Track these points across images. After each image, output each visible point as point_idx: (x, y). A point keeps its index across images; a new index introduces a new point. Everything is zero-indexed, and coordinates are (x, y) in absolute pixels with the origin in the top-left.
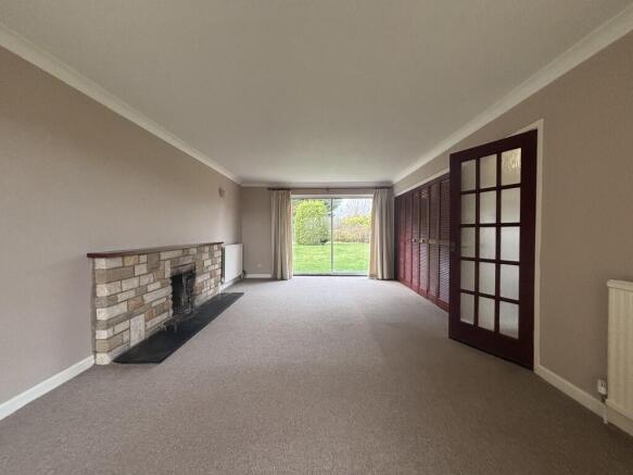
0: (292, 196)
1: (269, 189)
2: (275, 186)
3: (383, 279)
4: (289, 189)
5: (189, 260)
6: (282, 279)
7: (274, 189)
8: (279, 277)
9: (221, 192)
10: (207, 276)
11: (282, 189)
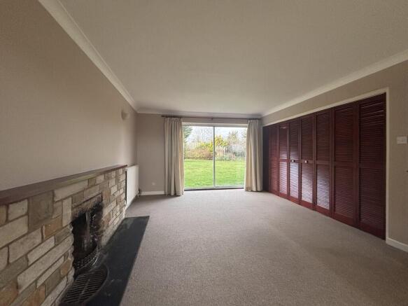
0: (183, 123)
1: (163, 116)
2: (168, 114)
3: (257, 191)
4: (180, 117)
5: (94, 192)
6: (176, 195)
7: (167, 117)
8: (173, 193)
9: (124, 115)
10: (113, 204)
11: (174, 117)
